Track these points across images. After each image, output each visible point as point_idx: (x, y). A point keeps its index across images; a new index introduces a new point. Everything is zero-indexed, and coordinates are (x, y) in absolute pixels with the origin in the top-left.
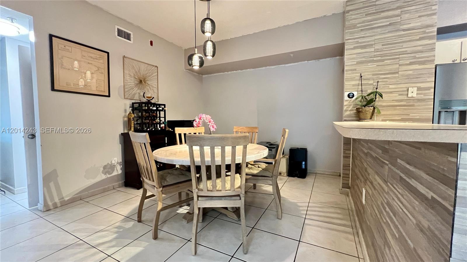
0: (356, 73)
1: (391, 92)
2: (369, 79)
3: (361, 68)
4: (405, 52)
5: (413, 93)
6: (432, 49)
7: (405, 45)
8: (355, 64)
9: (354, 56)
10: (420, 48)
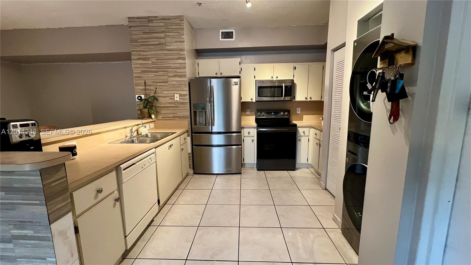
0: (143, 80)
1: (165, 97)
2: (151, 86)
3: (145, 76)
4: (170, 67)
5: (177, 98)
6: (185, 67)
7: (170, 62)
8: (140, 73)
9: (139, 66)
10: (178, 65)
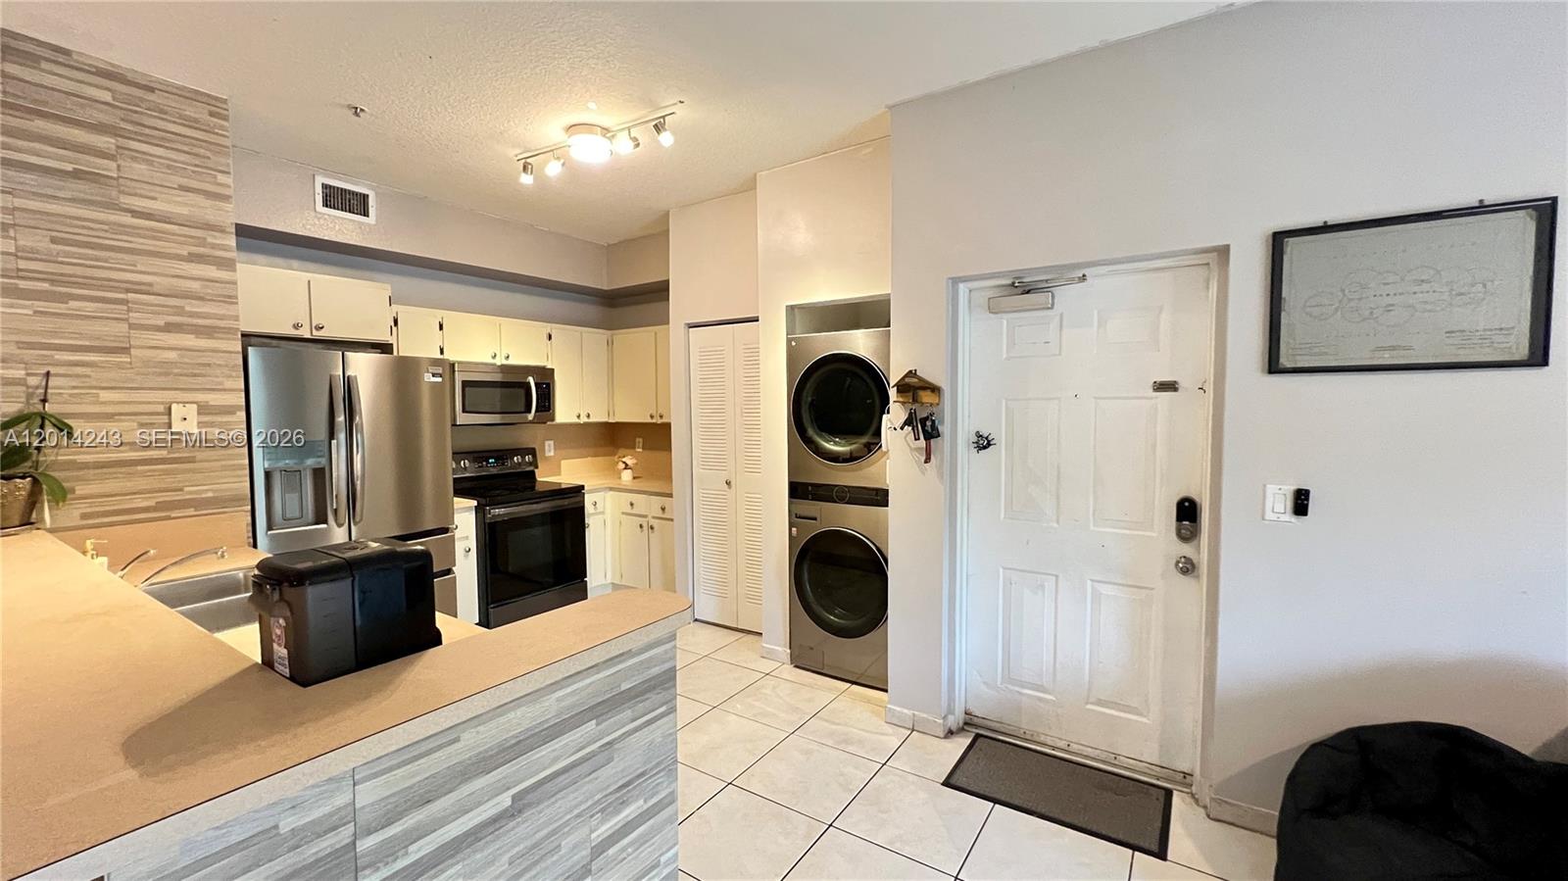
1: (110, 417)
5: (186, 421)
7: (143, 263)
10: (195, 286)
